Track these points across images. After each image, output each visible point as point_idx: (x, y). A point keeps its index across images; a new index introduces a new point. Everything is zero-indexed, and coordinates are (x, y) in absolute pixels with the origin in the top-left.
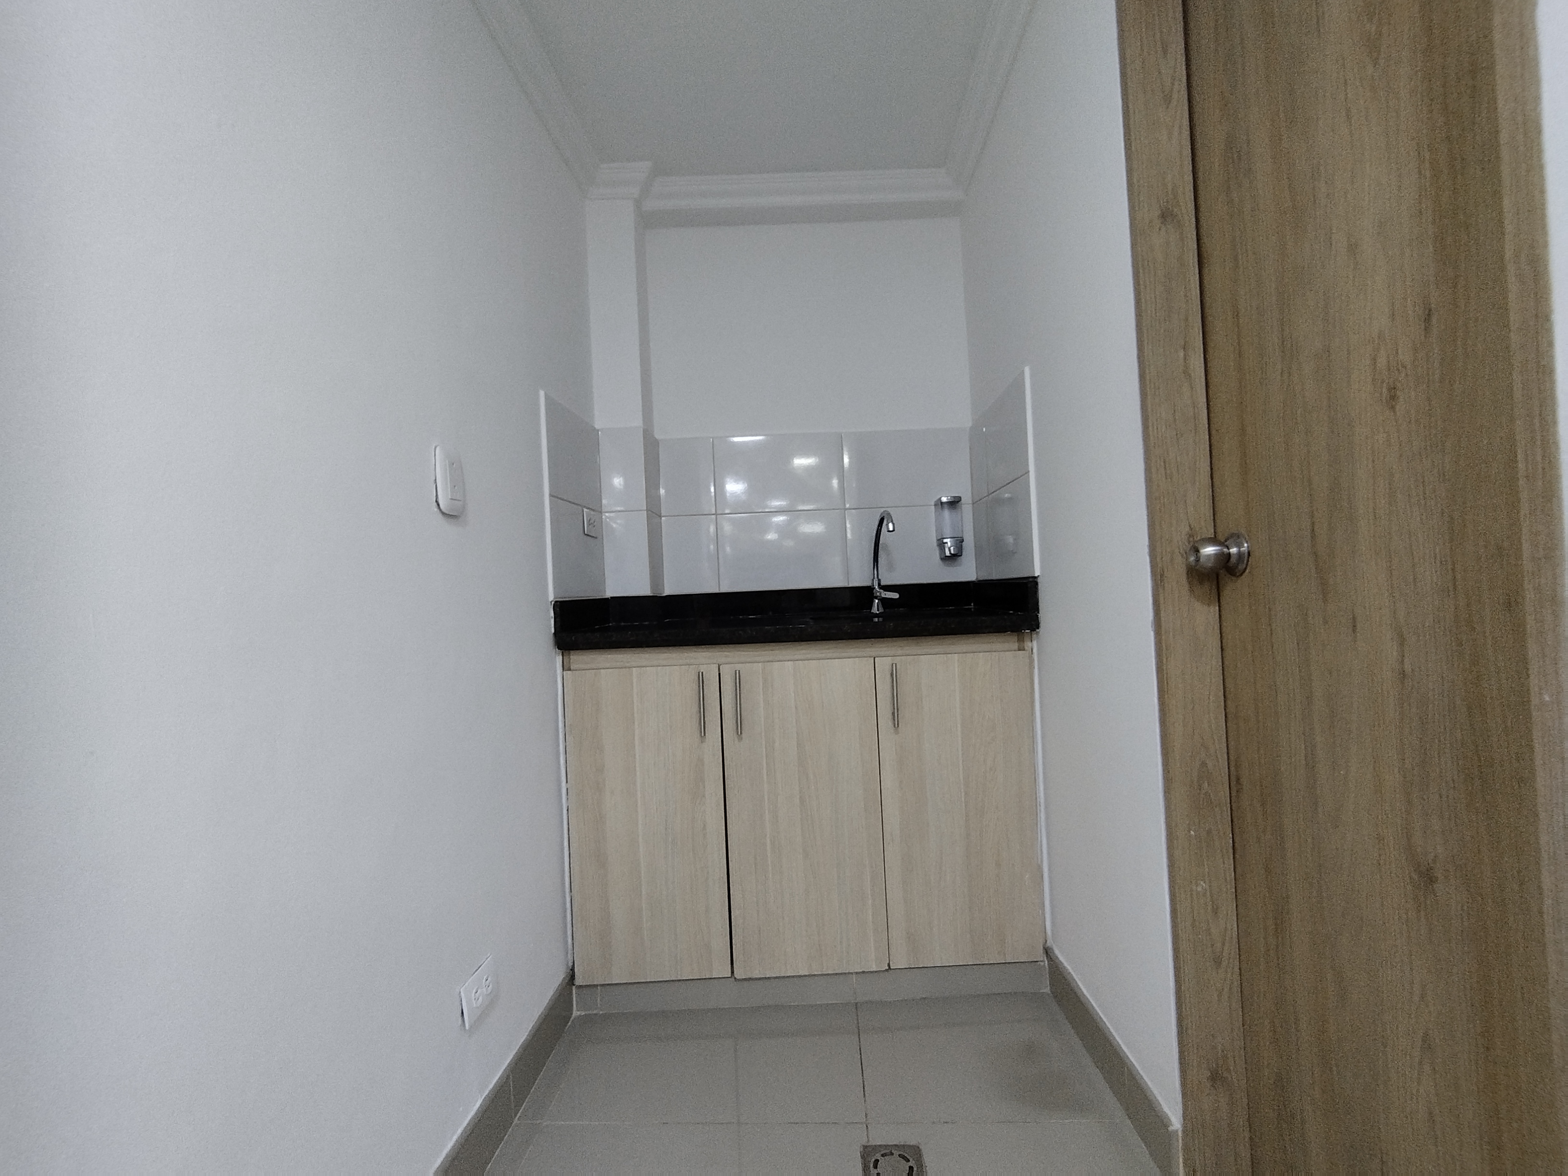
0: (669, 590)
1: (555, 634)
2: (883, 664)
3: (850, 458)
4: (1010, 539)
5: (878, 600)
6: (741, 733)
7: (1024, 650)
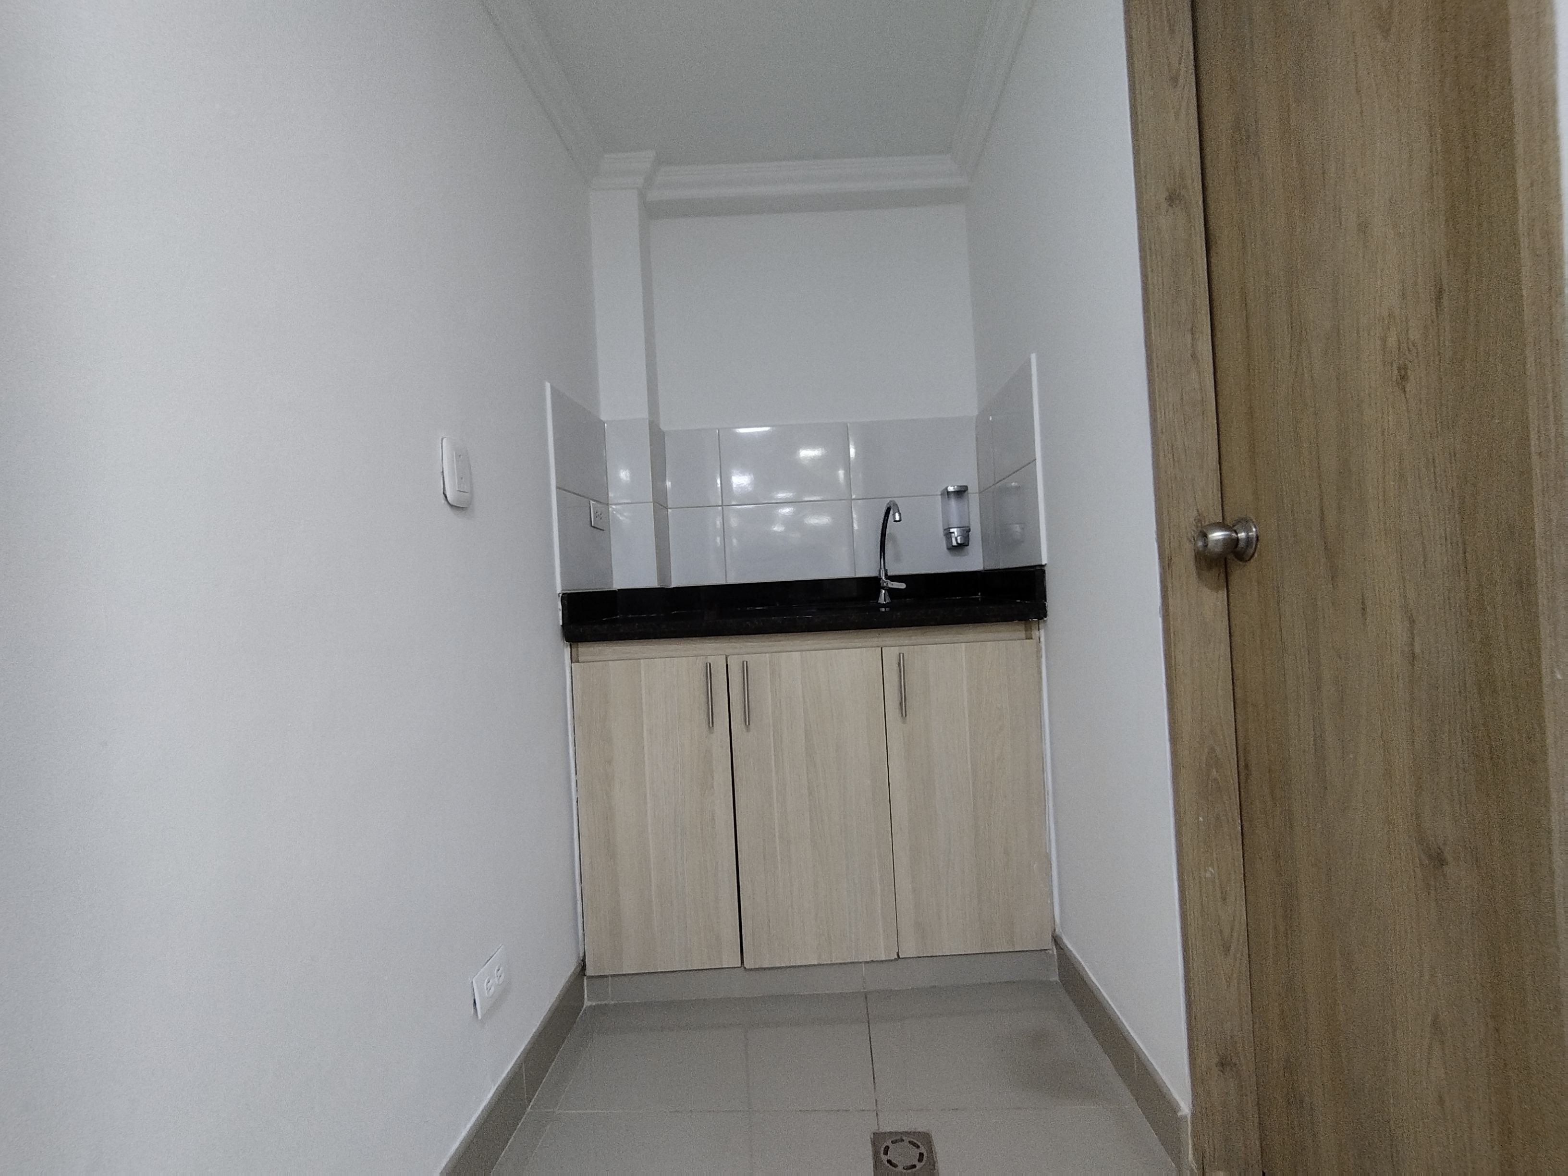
0: (675, 582)
1: (563, 626)
2: (890, 654)
3: (856, 448)
4: (1017, 528)
5: (885, 590)
6: (749, 724)
7: (1032, 639)
